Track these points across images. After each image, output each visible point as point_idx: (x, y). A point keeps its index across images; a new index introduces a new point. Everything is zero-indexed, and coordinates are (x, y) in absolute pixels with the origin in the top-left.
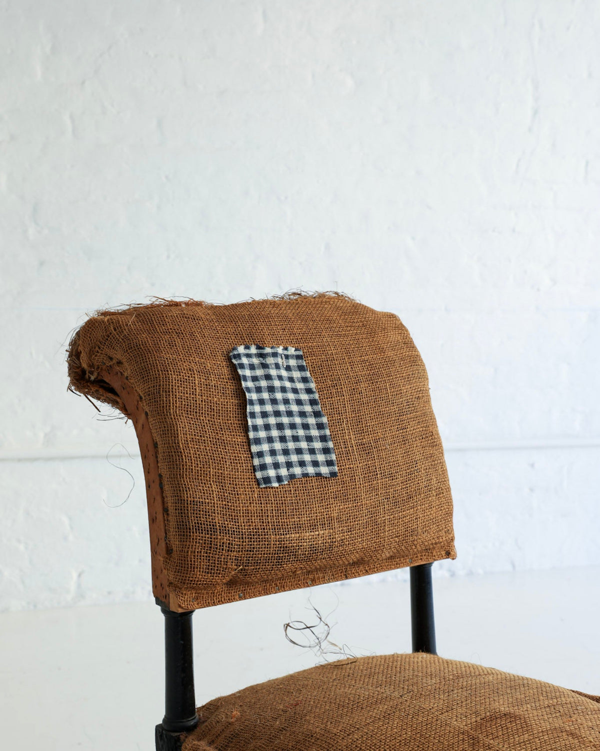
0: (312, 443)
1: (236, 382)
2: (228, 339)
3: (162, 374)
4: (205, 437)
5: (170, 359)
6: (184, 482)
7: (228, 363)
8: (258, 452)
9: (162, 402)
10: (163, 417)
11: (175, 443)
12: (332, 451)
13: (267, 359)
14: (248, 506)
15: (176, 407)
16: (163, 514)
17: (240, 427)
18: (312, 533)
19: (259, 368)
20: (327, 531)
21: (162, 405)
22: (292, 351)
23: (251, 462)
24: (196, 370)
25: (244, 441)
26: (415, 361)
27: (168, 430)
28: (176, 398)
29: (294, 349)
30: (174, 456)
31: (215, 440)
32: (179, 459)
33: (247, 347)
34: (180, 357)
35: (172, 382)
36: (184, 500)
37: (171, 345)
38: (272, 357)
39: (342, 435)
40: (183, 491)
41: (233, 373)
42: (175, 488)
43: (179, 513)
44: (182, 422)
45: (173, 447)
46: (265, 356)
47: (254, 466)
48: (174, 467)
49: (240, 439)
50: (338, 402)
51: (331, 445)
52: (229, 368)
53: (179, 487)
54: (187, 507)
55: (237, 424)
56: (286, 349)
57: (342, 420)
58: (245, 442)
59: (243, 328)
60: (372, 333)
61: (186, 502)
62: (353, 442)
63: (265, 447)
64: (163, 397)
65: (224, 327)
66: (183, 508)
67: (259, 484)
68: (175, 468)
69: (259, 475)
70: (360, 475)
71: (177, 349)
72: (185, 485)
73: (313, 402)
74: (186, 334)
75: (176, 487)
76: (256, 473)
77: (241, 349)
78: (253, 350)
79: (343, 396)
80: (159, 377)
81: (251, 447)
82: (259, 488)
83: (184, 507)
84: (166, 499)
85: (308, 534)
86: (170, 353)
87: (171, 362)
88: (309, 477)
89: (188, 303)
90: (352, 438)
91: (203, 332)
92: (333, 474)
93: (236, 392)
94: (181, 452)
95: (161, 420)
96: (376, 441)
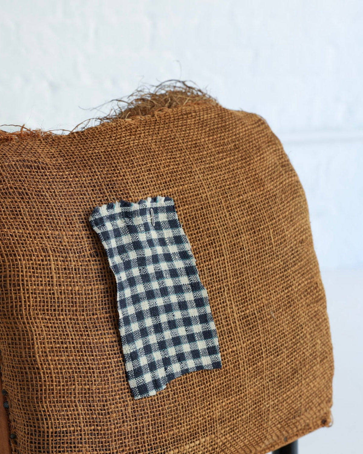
0: (191, 327)
1: (100, 259)
2: (85, 195)
3: (8, 259)
4: (68, 343)
5: (16, 237)
6: (43, 407)
7: (88, 232)
8: (131, 354)
9: (9, 301)
10: (12, 321)
11: (30, 357)
12: (213, 334)
13: (134, 219)
14: (120, 427)
15: (29, 306)
16: (9, 441)
17: (108, 322)
18: (193, 444)
19: (125, 234)
20: (208, 438)
21: (10, 305)
22: (161, 202)
23: (123, 367)
24: (51, 249)
25: (114, 339)
26: (296, 191)
27: (20, 339)
28: (28, 293)
29: (164, 198)
30: (29, 373)
31: (79, 346)
32: (36, 378)
33: (110, 207)
34: (28, 232)
35: (22, 271)
36: (44, 432)
37: (16, 213)
38: (141, 215)
39: (223, 309)
40: (42, 420)
41: (96, 247)
42: (30, 415)
43: (35, 447)
44: (37, 327)
45: (27, 361)
46: (132, 215)
47: (126, 373)
48: (28, 389)
49: (109, 338)
50: (217, 266)
51: (212, 326)
52: (90, 239)
53: (37, 415)
54: (48, 440)
55: (104, 318)
56: (154, 200)
57: (223, 290)
58: (115, 341)
59: (100, 175)
60: (246, 159)
61: (46, 434)
62: (236, 316)
63: (139, 344)
64: (11, 294)
65: (77, 177)
66: (41, 441)
67: (133, 396)
68: (31, 390)
69: (133, 383)
70: (244, 358)
71: (23, 218)
72: (44, 411)
73: (190, 271)
74: (32, 194)
75: (32, 415)
76: (129, 381)
77: (104, 211)
78: (118, 209)
79: (223, 256)
80: (4, 265)
81: (123, 347)
82: (133, 400)
83: (44, 440)
84: (13, 424)
85: (188, 447)
86: (14, 227)
87: (17, 240)
88: (189, 374)
89: (20, 135)
90: (235, 311)
91: (53, 189)
92: (216, 365)
93: (101, 273)
94: (38, 369)
95: (9, 325)
96: (260, 310)
